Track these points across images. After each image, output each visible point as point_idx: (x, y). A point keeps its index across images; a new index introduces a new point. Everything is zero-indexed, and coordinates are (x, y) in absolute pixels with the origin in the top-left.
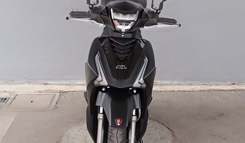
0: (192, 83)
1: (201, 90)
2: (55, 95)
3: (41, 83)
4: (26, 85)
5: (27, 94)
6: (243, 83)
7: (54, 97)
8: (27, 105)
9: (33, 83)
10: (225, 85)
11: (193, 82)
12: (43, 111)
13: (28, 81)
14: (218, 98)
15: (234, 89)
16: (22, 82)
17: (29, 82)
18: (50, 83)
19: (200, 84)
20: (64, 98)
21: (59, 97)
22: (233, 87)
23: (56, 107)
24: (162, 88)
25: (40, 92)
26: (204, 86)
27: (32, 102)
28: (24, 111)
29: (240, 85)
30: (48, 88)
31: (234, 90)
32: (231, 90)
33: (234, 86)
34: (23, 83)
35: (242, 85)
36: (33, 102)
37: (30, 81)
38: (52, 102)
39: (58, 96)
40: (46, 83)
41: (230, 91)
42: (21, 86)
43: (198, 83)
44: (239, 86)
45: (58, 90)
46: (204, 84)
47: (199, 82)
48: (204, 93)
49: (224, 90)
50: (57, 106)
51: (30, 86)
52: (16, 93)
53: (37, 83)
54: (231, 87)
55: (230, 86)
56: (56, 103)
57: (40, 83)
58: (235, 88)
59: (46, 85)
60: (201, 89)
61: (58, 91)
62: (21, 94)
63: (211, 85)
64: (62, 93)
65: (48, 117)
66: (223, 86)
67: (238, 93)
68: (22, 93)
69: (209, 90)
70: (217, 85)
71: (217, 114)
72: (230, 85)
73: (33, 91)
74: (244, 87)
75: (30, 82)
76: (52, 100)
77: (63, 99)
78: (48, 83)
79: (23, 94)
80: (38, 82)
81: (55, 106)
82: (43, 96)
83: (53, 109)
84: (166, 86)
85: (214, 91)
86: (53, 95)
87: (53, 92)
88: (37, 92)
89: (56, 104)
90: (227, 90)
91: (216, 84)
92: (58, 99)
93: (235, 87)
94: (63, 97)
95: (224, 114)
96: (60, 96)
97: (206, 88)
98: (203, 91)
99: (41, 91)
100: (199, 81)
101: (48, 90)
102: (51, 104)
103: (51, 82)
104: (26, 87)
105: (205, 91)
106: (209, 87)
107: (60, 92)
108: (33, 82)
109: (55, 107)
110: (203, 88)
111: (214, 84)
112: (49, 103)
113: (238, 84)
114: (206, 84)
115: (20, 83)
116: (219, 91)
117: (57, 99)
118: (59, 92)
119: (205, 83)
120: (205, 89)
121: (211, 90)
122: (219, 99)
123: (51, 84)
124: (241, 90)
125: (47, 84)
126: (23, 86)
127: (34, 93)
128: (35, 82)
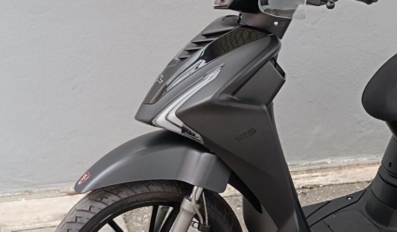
5: (37, 225)
9: (39, 192)
16: (8, 195)
17: (27, 191)
21: (128, 227)
24: (345, 177)
34: (14, 197)
37: (28, 189)
42: (11, 204)
51: (34, 203)
52: (6, 226)
53: (48, 191)
57: (55, 190)
62: (22, 227)
68: (23, 224)
73: (49, 217)
75: (30, 193)
79: (28, 227)
80: (51, 189)
84: (349, 169)
96: (126, 222)
104: (26, 207)
108: (38, 190)
115: (3, 197)
126: (16, 203)
127: (53, 220)
128: (44, 189)
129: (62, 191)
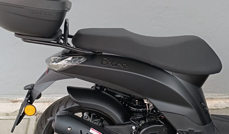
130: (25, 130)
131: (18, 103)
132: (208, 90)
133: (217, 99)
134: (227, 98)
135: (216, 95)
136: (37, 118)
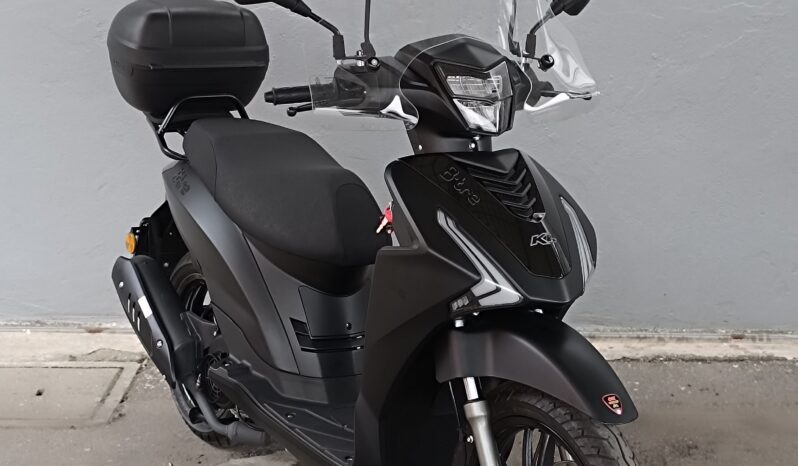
0: (598, 330)
1: (624, 358)
2: (122, 368)
3: (80, 326)
4: (28, 331)
5: (28, 364)
6: (772, 336)
7: (118, 376)
8: (22, 404)
9: (52, 324)
10: (710, 340)
11: (601, 328)
12: (72, 427)
13: (36, 319)
14: (683, 389)
15: (740, 356)
16: (14, 323)
17: (38, 322)
18: (108, 325)
19: (625, 335)
20: (151, 383)
21: (135, 379)
22: (737, 346)
23: (120, 415)
25: (73, 358)
26: (635, 344)
27: (39, 394)
28: (7, 428)
29: (761, 340)
30: (102, 345)
31: (740, 360)
32: (730, 360)
33: (740, 344)
34: (19, 327)
35: (769, 340)
36: (44, 394)
37: (40, 318)
38: (108, 395)
39: (134, 374)
40: (97, 326)
41: (726, 364)
42: (11, 335)
43: (616, 331)
44: (759, 344)
45: (135, 351)
46: (638, 338)
47: (619, 328)
48: (634, 368)
49: (703, 360)
50: (123, 411)
51: (41, 336)
53: (66, 325)
54: (731, 346)
55: (725, 344)
56: (120, 398)
57: (75, 325)
58: (742, 353)
59: (97, 334)
60: (627, 355)
61: (132, 357)
62: (6, 364)
63: (660, 339)
64: (145, 362)
65: (88, 450)
66: (701, 344)
67: (751, 371)
68: (12, 361)
69: (654, 360)
70: (680, 340)
71: (674, 446)
72: (725, 340)
73: (48, 356)
74: (773, 348)
75: (43, 324)
76: (111, 388)
77: (147, 385)
78: (104, 326)
79: (15, 364)
80: (69, 322)
81: (116, 410)
82: (80, 372)
83: (109, 423)
85: (671, 363)
86: (117, 370)
87: (115, 360)
88: (63, 358)
89: (122, 401)
90: (716, 360)
91: (680, 336)
92: (132, 384)
93: (742, 349)
94: (151, 377)
95: (696, 447)
96: (137, 373)
97: (642, 349)
98: (632, 360)
99: (75, 354)
100: (621, 325)
101: (98, 353)
102: (103, 401)
103: (114, 324)
104: (27, 340)
105: (638, 360)
106: (653, 348)
107: (141, 361)
108: (53, 322)
109: (117, 415)
110: (633, 348)
111: (671, 338)
112: (99, 399)
113: (754, 339)
114: (645, 338)
115: (6, 325)
116: (687, 361)
117: (127, 383)
118: (138, 358)
119: (642, 334)
120: (641, 354)
121: (659, 357)
122: (685, 392)
123: (113, 331)
124: (762, 359)
125: (98, 331)
126: (18, 335)
127: (51, 360)
128: (60, 321)
129: (84, 326)
130: (105, 389)
131: (101, 334)
132: (588, 315)
133: (607, 338)
134: (632, 338)
135: (609, 329)
136: (141, 368)
